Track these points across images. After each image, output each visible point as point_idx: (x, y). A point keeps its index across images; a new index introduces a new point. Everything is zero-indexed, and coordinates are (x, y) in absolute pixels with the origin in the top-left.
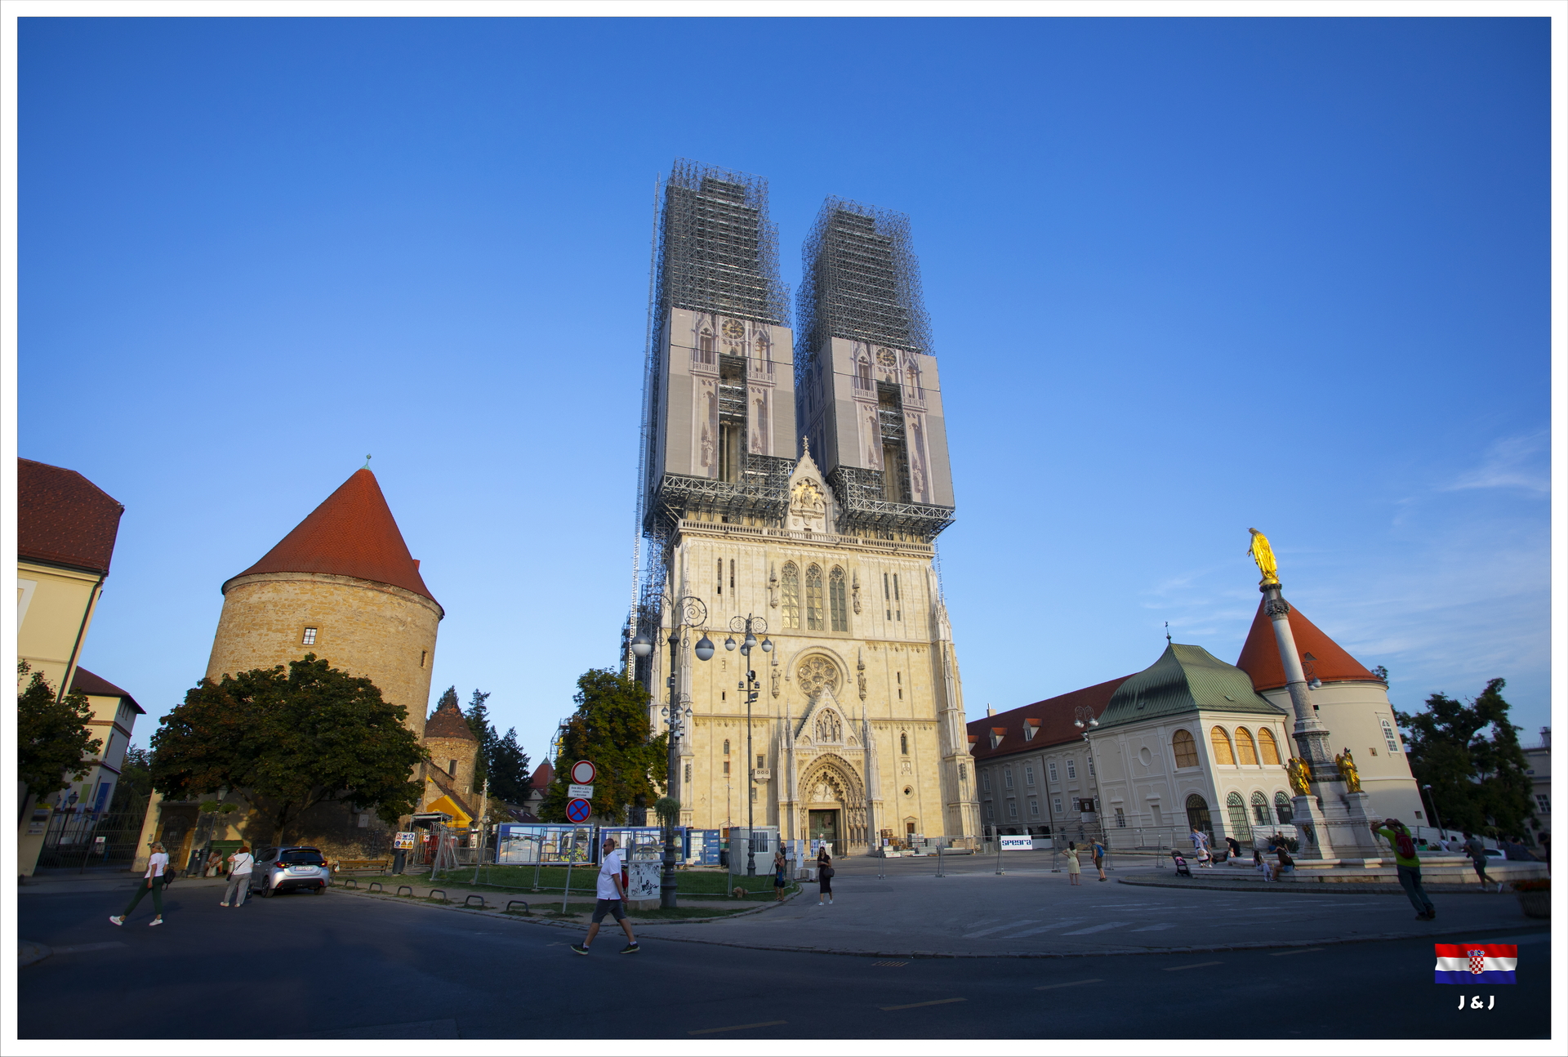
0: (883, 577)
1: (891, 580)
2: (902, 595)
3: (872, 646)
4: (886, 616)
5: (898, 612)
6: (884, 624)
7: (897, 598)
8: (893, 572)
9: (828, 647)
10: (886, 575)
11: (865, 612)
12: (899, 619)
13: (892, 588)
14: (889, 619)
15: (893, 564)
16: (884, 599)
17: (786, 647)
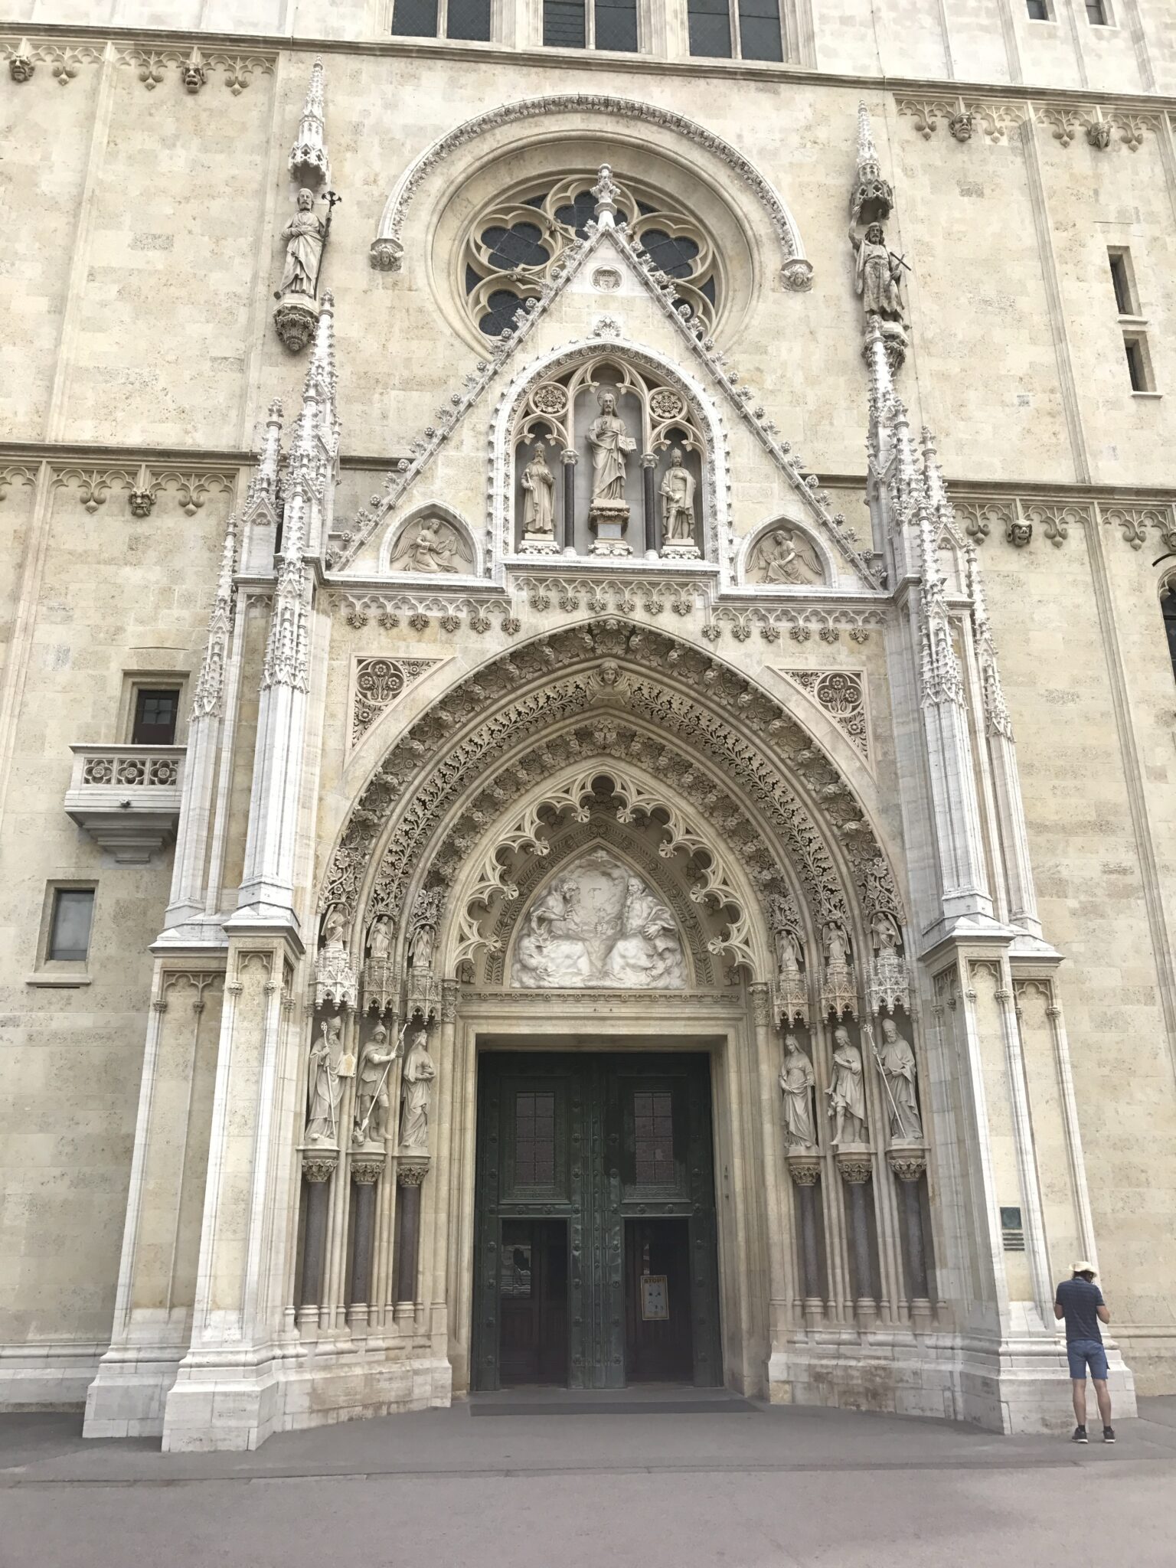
9: (663, 106)
14: (1037, 10)
17: (390, 105)
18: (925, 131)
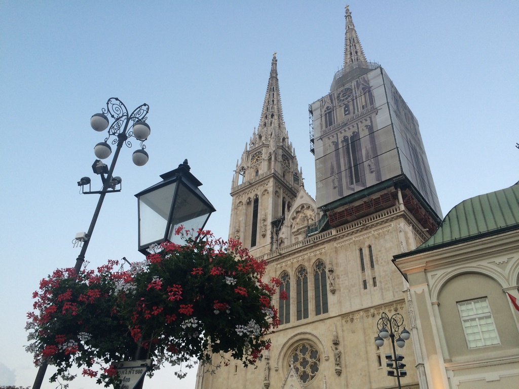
0: (358, 252)
1: (366, 252)
2: (377, 261)
3: (349, 319)
4: (362, 286)
5: (374, 278)
6: (360, 294)
7: (372, 266)
8: (367, 244)
9: (308, 331)
10: (361, 250)
11: (342, 290)
12: (375, 285)
13: (367, 259)
14: (365, 287)
15: (367, 237)
16: (360, 271)
17: (277, 341)
18: (347, 322)
